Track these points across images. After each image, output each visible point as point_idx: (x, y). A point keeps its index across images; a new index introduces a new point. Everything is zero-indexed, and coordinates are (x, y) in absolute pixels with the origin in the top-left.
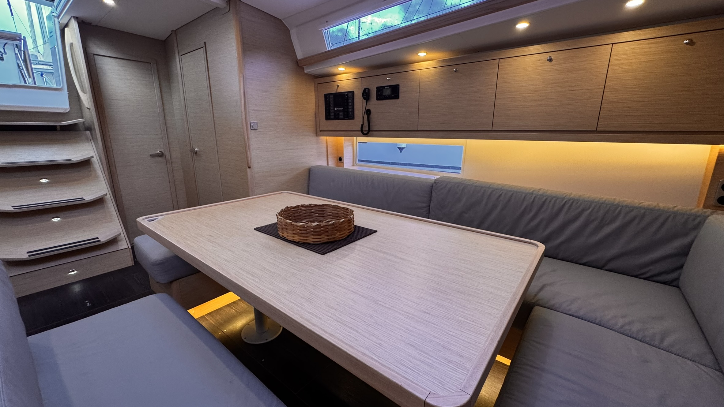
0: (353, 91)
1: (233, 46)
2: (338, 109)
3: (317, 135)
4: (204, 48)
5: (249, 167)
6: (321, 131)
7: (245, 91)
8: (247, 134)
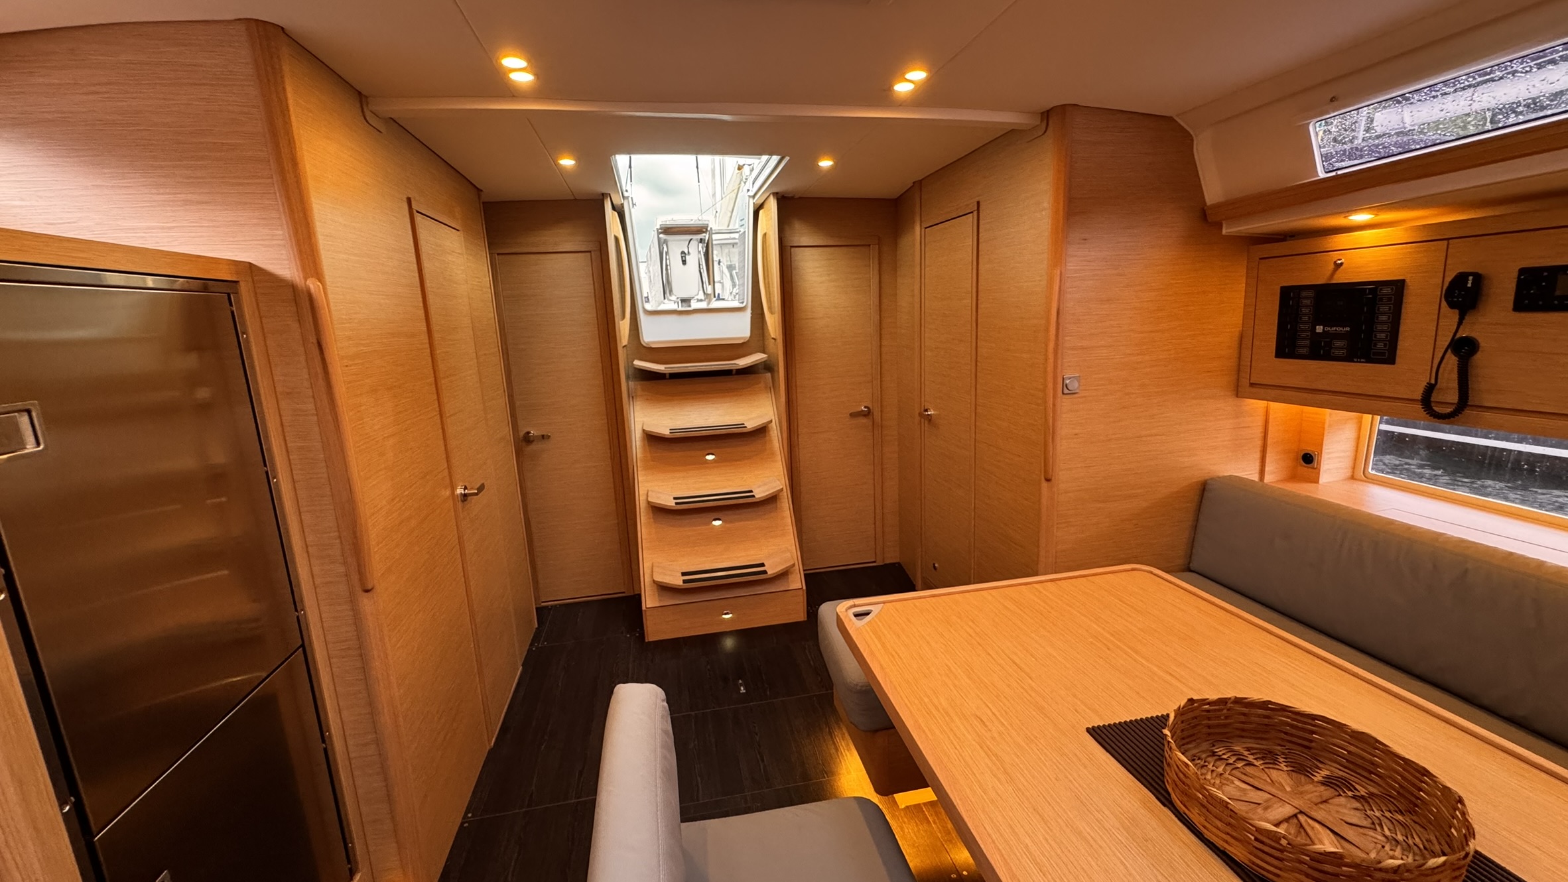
0: (1403, 281)
1: (1044, 209)
2: (1327, 329)
3: (1238, 392)
4: (975, 213)
5: (1048, 480)
6: (1252, 385)
7: (1061, 308)
8: (1054, 405)
